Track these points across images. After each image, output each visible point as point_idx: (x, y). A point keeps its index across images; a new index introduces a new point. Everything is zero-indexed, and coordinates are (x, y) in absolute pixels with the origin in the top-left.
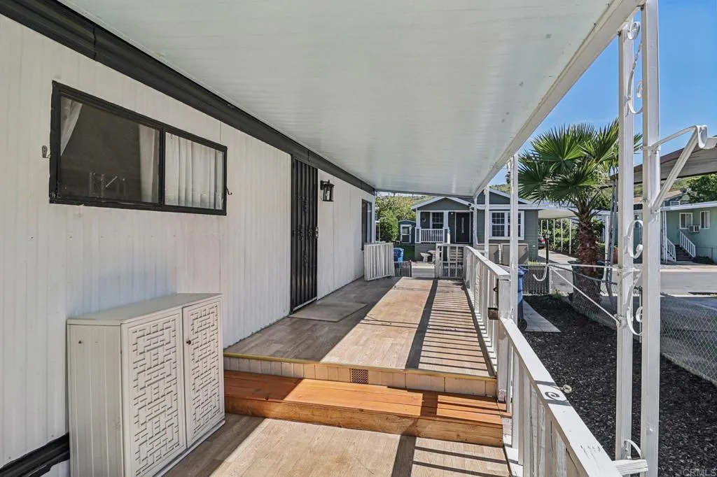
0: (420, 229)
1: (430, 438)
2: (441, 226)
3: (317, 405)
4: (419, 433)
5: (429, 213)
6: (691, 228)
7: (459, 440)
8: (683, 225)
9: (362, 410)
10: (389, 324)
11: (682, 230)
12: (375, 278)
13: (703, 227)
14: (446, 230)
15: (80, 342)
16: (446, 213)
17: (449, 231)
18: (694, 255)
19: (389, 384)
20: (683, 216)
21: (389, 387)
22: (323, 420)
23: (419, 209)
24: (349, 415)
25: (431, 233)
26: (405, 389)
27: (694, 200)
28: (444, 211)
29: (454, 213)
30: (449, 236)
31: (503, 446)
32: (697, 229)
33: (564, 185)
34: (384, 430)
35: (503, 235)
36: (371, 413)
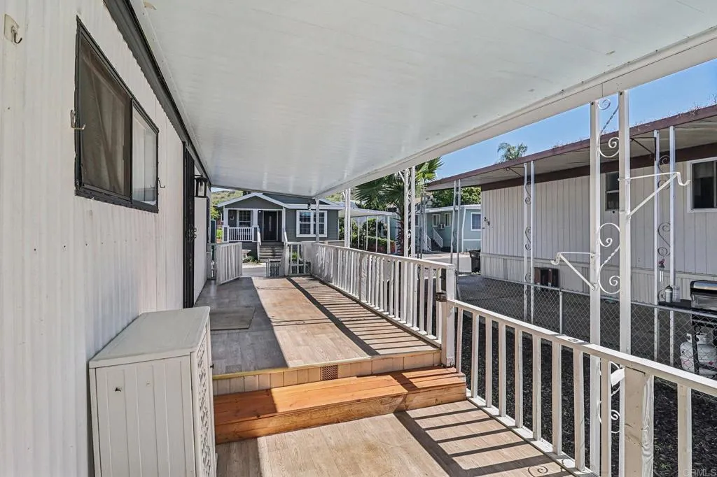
0: (228, 228)
1: (416, 409)
2: (249, 225)
3: (314, 408)
4: (407, 406)
5: (236, 211)
6: (440, 226)
7: (437, 403)
8: (435, 224)
9: (359, 401)
10: (302, 322)
11: (435, 228)
12: (227, 281)
13: (446, 225)
14: (256, 229)
15: (117, 390)
16: (255, 211)
17: (258, 229)
18: (442, 246)
19: (358, 374)
20: (435, 216)
21: (358, 377)
22: (320, 421)
23: (226, 206)
24: (346, 409)
25: (238, 231)
26: (372, 375)
27: (435, 205)
28: (253, 209)
29: (262, 211)
30: (259, 234)
31: (467, 399)
32: (443, 226)
33: (397, 190)
34: (379, 414)
35: (309, 233)
36: (368, 401)
